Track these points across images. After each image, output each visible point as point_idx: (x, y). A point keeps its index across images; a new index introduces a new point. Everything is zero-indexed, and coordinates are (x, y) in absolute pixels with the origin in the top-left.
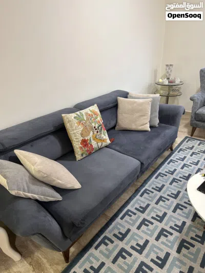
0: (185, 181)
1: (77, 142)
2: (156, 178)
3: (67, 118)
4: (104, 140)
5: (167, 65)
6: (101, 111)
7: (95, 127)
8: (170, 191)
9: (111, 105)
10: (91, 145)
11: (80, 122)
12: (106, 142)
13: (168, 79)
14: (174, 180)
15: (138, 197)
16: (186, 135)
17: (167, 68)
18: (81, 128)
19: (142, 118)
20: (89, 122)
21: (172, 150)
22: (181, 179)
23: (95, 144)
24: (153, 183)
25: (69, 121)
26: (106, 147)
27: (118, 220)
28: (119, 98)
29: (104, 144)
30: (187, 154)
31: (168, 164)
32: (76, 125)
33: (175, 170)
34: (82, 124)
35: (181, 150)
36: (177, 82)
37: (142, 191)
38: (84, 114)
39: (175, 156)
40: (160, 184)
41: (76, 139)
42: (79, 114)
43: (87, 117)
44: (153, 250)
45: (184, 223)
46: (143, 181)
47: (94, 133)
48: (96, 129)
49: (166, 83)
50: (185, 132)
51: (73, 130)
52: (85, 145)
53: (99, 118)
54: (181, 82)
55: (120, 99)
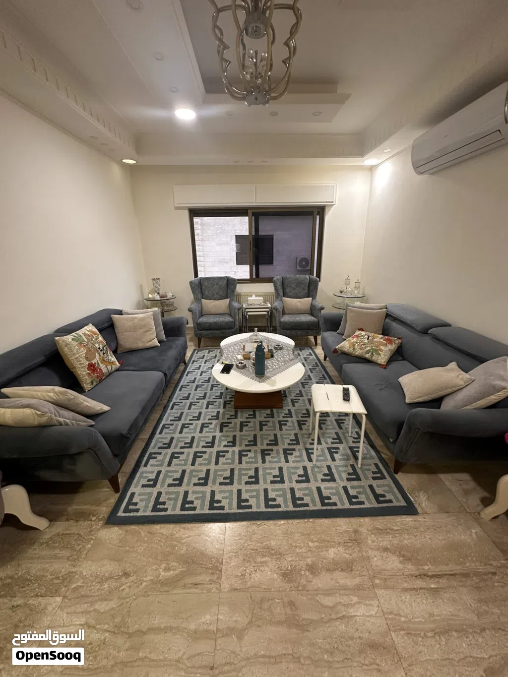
0: (207, 384)
1: (82, 367)
2: (180, 390)
3: (64, 341)
4: (113, 363)
5: (153, 279)
6: (100, 331)
7: (99, 348)
8: (197, 396)
9: (106, 325)
10: (100, 369)
11: (81, 344)
12: (116, 365)
13: (158, 294)
14: (197, 387)
15: (169, 411)
16: (194, 348)
17: (155, 283)
18: (83, 351)
19: (148, 333)
20: (91, 343)
21: (185, 364)
22: (204, 384)
23: (104, 368)
24: (178, 395)
25: (67, 345)
26: (116, 371)
27: (157, 436)
28: (112, 315)
29: (114, 367)
30: (201, 363)
31: (187, 375)
32: (77, 347)
33: (195, 379)
34: (84, 345)
35: (194, 361)
36: (169, 295)
37: (171, 405)
38: (82, 335)
39: (190, 368)
40: (186, 393)
41: (80, 364)
42: (75, 335)
43: (87, 338)
44: (201, 440)
45: (218, 412)
46: (168, 398)
47: (100, 356)
48: (101, 350)
49: (158, 298)
50: (192, 346)
51: (74, 354)
52: (94, 370)
53: (101, 338)
54: (173, 296)
55: (115, 317)
